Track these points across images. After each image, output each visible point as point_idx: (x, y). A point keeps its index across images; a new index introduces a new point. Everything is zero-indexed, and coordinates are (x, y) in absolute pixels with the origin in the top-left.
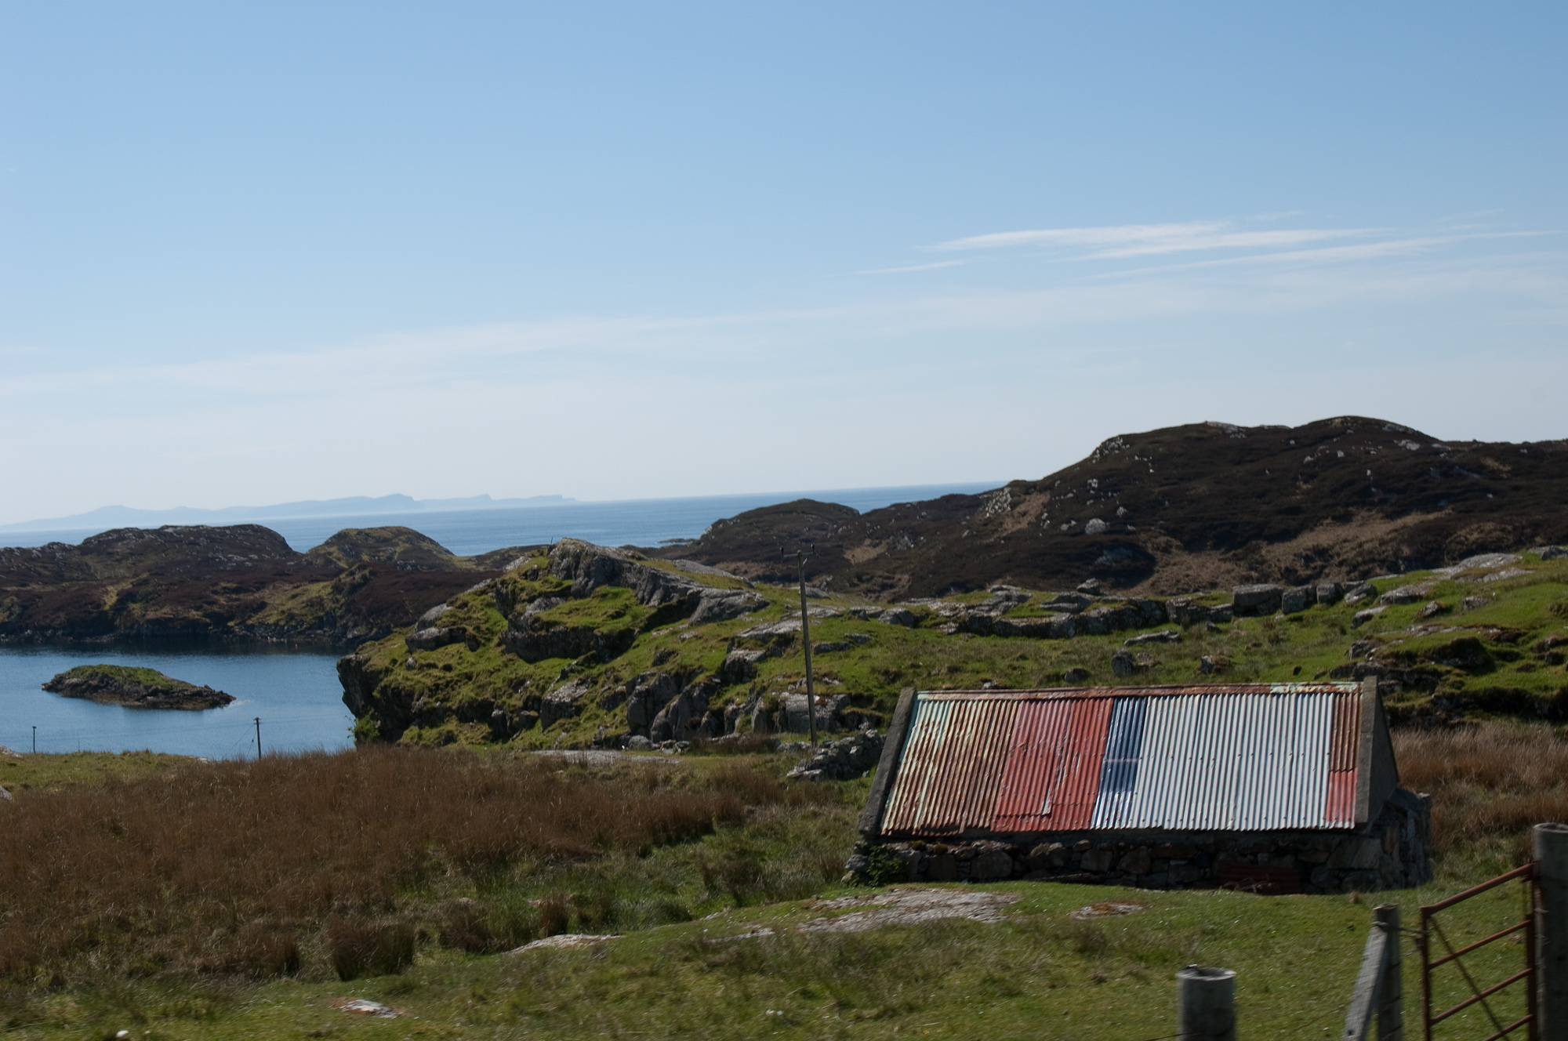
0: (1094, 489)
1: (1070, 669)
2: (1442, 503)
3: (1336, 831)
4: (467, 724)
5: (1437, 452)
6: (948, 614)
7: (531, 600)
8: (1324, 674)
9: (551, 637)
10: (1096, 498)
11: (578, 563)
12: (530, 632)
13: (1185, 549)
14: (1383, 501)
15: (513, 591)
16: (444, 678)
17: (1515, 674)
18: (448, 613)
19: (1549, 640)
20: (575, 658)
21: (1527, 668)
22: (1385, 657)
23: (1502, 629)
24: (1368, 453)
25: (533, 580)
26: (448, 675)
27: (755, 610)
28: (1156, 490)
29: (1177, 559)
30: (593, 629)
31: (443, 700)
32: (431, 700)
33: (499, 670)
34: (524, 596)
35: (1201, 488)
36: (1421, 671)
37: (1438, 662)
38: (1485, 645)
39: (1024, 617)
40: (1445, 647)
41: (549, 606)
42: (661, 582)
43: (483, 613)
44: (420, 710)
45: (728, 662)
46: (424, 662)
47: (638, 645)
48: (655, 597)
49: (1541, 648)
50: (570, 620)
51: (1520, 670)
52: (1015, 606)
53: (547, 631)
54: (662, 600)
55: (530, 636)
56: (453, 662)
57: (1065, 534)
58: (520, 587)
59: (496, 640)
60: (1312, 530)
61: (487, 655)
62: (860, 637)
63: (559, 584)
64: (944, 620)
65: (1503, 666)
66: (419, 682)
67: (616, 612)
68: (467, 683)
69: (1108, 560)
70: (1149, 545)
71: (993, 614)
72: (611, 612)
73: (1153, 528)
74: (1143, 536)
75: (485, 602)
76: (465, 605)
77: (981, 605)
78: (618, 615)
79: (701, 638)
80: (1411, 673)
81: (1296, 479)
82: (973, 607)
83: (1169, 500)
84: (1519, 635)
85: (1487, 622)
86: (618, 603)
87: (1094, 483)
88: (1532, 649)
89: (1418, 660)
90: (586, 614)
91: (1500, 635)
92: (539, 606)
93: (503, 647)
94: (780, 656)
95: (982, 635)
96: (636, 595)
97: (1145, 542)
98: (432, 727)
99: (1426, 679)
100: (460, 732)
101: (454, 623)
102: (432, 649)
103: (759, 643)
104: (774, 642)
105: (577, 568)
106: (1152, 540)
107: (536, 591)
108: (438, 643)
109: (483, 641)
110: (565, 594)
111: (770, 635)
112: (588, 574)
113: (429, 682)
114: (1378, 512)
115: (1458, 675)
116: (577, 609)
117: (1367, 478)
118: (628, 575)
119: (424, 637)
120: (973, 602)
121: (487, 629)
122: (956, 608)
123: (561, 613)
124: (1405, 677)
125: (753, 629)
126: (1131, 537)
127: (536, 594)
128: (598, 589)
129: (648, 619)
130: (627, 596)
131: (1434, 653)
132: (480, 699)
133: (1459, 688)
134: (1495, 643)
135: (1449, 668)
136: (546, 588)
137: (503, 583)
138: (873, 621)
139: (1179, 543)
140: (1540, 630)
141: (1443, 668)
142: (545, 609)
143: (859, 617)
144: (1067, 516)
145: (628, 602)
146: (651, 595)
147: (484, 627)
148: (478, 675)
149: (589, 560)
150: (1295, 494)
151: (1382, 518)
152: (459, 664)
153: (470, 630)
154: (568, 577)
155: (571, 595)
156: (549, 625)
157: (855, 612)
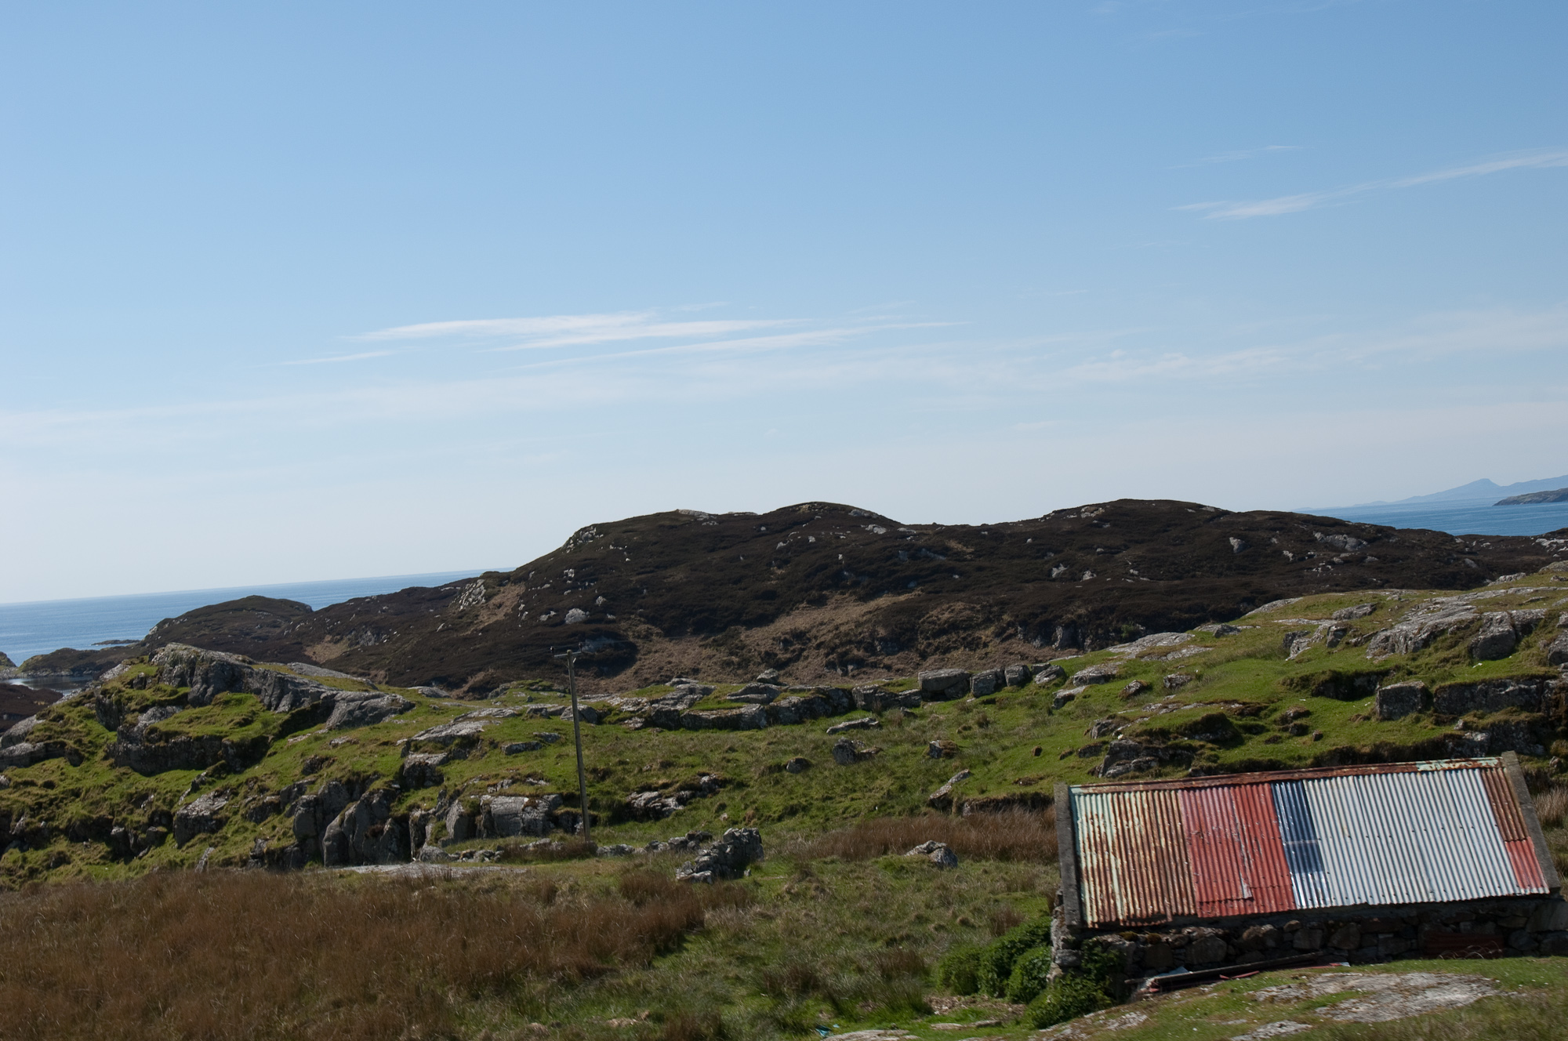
0: (570, 579)
1: (792, 759)
2: (912, 585)
3: (1533, 897)
4: (80, 844)
5: (904, 536)
6: (631, 709)
7: (143, 710)
8: (1071, 753)
9: (171, 748)
10: (574, 588)
11: (193, 670)
12: (146, 744)
13: (665, 636)
14: (856, 584)
15: (118, 702)
16: (46, 795)
17: (1264, 746)
18: (41, 727)
19: (1291, 712)
20: (203, 768)
21: (1275, 740)
22: (1138, 735)
23: (1244, 704)
24: (838, 537)
25: (140, 689)
26: (51, 792)
27: (401, 712)
28: (634, 579)
29: (658, 647)
30: (221, 738)
31: (47, 820)
32: (33, 820)
33: (113, 785)
34: (133, 705)
35: (678, 575)
36: (1176, 747)
37: (1191, 737)
38: (1231, 720)
39: (712, 710)
40: (1196, 723)
41: (164, 716)
42: (290, 686)
43: (82, 725)
44: (22, 831)
45: (407, 766)
46: (20, 780)
47: (275, 753)
48: (284, 702)
49: (1284, 720)
50: (191, 729)
51: (1268, 742)
52: (701, 699)
53: (167, 741)
54: (293, 705)
55: (147, 748)
56: (54, 778)
57: (544, 624)
58: (127, 696)
59: (101, 754)
60: (788, 614)
61: (93, 770)
62: (551, 736)
63: (174, 692)
64: (628, 715)
65: (1250, 738)
66: (16, 801)
67: (244, 719)
68: (73, 800)
69: (590, 650)
70: (630, 634)
71: (679, 707)
72: (238, 719)
73: (633, 616)
74: (624, 625)
75: (83, 714)
76: (60, 717)
77: (664, 699)
78: (246, 722)
79: (355, 743)
80: (1166, 749)
81: (770, 565)
82: (657, 701)
83: (647, 589)
84: (1260, 709)
85: (1231, 697)
86: (244, 710)
87: (571, 573)
88: (1275, 722)
89: (1171, 736)
90: (209, 722)
91: (1243, 710)
92: (154, 716)
93: (112, 760)
94: (465, 758)
95: (670, 729)
96: (262, 701)
97: (626, 630)
98: (37, 849)
99: (1181, 755)
100: (73, 852)
101: (50, 738)
102: (26, 766)
103: (439, 745)
104: (457, 745)
105: (192, 675)
106: (633, 628)
107: (148, 700)
108: (32, 759)
109: (87, 755)
110: (182, 702)
111: (452, 737)
112: (206, 681)
113: (29, 800)
114: (851, 595)
115: (1212, 749)
116: (198, 718)
117: (839, 562)
118: (250, 680)
119: (17, 753)
120: (655, 697)
121: (90, 742)
122: (639, 703)
123: (180, 723)
124: (1160, 753)
125: (427, 732)
126: (612, 626)
127: (148, 703)
128: (219, 696)
129: (281, 725)
130: (252, 702)
131: (1185, 729)
132: (94, 816)
133: (1215, 762)
134: (1239, 717)
135: (1202, 743)
136: (158, 697)
137: (105, 692)
138: (555, 719)
139: (659, 631)
140: (1279, 704)
141: (1196, 743)
142: (160, 718)
143: (542, 715)
144: (545, 606)
145: (254, 709)
146: (279, 699)
147: (86, 740)
148: (87, 791)
149: (205, 666)
150: (770, 579)
151: (855, 601)
152: (61, 780)
153: (71, 743)
154: (183, 684)
155: (188, 703)
156: (168, 735)
157: (536, 711)
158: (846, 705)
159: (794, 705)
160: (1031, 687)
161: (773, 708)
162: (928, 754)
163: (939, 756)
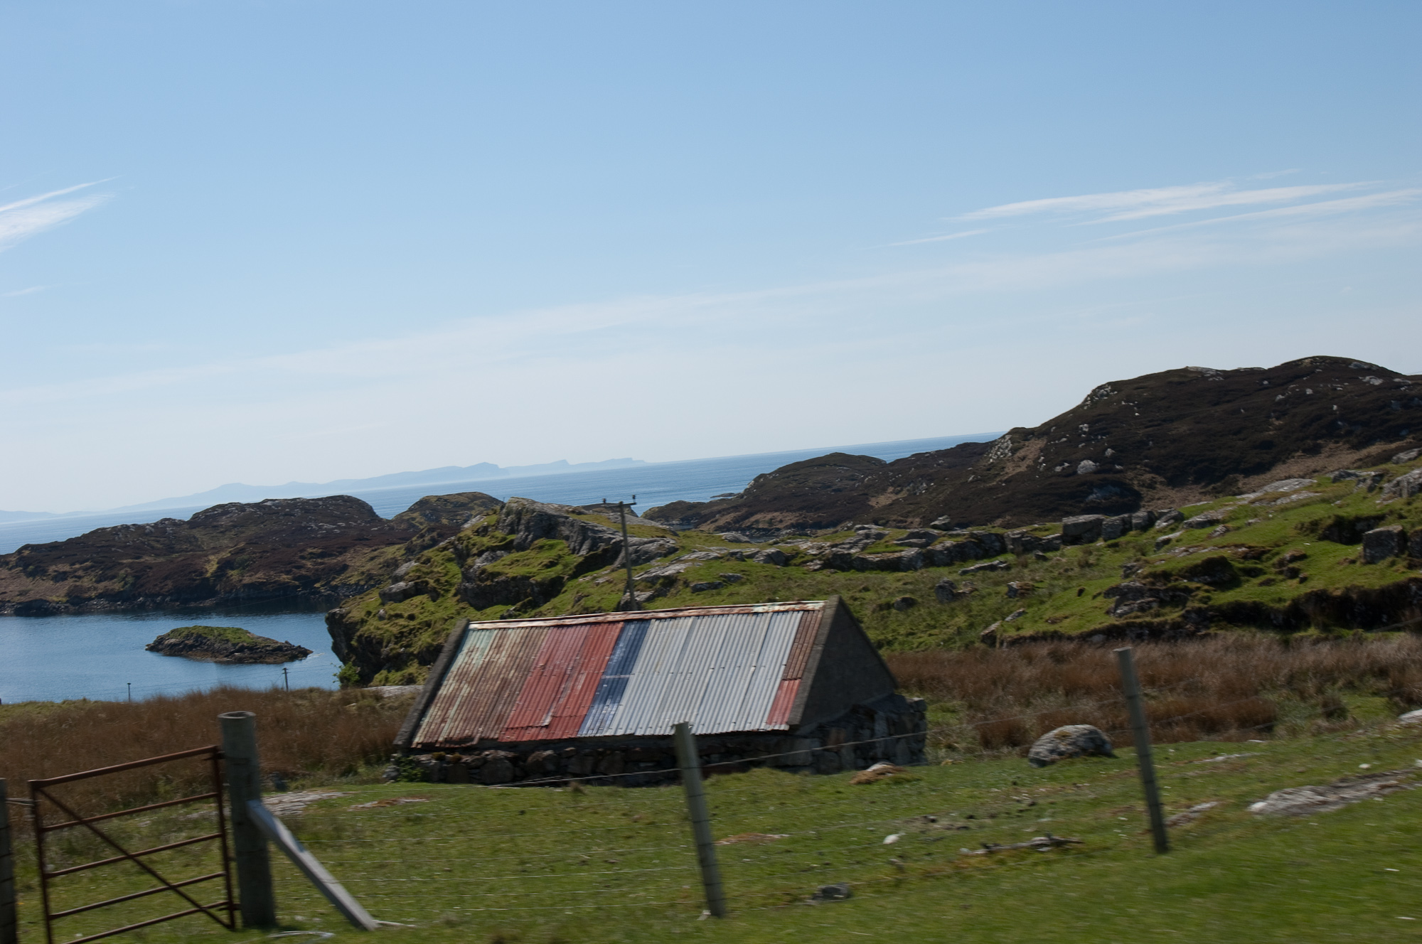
0: (1085, 433)
1: (898, 599)
2: (1403, 433)
3: (774, 732)
4: (425, 667)
5: (1398, 386)
6: (814, 553)
7: (480, 554)
9: (495, 586)
10: (1087, 440)
11: (519, 519)
12: (478, 583)
13: (1168, 485)
14: (1349, 433)
15: (467, 546)
16: (408, 626)
17: (1257, 588)
18: (414, 569)
19: (1287, 555)
20: (513, 605)
21: (1268, 583)
22: (1145, 577)
23: (1249, 547)
24: (1335, 389)
25: (483, 536)
26: (412, 623)
28: (1141, 432)
29: (1161, 494)
30: (530, 577)
31: (406, 647)
32: (396, 646)
33: (452, 618)
34: (475, 551)
35: (1182, 428)
36: (1175, 589)
37: (1190, 580)
38: (1233, 563)
39: (878, 553)
40: (1196, 566)
41: (494, 559)
42: (590, 534)
43: (443, 567)
44: (387, 655)
45: (622, 603)
46: (392, 613)
47: (566, 591)
48: (584, 547)
49: (1281, 563)
50: (510, 571)
51: (1261, 584)
52: (873, 543)
53: (492, 581)
54: (590, 549)
55: (479, 586)
56: (416, 612)
57: (1059, 475)
58: (472, 542)
59: (453, 591)
61: (445, 605)
62: (733, 576)
63: (504, 539)
64: (811, 558)
65: (1248, 581)
66: (387, 631)
67: (550, 562)
68: (426, 630)
69: (1097, 498)
70: (1136, 482)
71: (853, 551)
72: (546, 562)
73: (1138, 466)
74: (1130, 474)
75: (446, 557)
76: (428, 560)
77: (843, 544)
78: (552, 564)
79: (611, 582)
80: (1166, 591)
81: (1269, 417)
82: (835, 546)
83: (1152, 440)
84: (1264, 552)
85: (1238, 542)
86: (553, 554)
87: (1085, 427)
88: (1274, 565)
89: (1172, 578)
90: (525, 565)
91: (1247, 553)
92: (486, 559)
93: (459, 597)
94: (665, 595)
95: (843, 570)
96: (568, 547)
97: (1131, 480)
98: (397, 671)
99: (1179, 596)
100: (420, 674)
101: (419, 577)
102: (400, 601)
103: (649, 584)
104: (661, 584)
105: (519, 523)
106: (1137, 477)
107: (484, 545)
108: (405, 595)
109: (442, 592)
110: (508, 547)
111: (658, 577)
112: (528, 529)
113: (395, 630)
114: (1344, 444)
115: (1207, 591)
116: (518, 561)
117: (1333, 413)
118: (563, 528)
119: (394, 590)
120: (838, 541)
121: (446, 581)
122: (822, 547)
123: (504, 565)
124: (1161, 595)
125: (646, 573)
126: (1118, 476)
127: (484, 548)
128: (536, 542)
129: (576, 567)
130: (561, 546)
131: (1186, 572)
132: (435, 643)
133: (1205, 603)
134: (1242, 560)
135: (1199, 585)
136: (493, 543)
137: (459, 539)
138: (749, 561)
139: (1163, 480)
140: (1282, 548)
141: (1193, 585)
142: (491, 561)
143: (737, 558)
144: (1061, 459)
145: (561, 553)
146: (581, 544)
147: (443, 580)
148: (435, 623)
149: (528, 516)
150: (1268, 430)
151: (1349, 449)
152: (421, 613)
153: (431, 582)
154: (512, 532)
155: (513, 548)
156: (494, 575)
157: (733, 554)
158: (997, 548)
159: (947, 549)
160: (1151, 532)
161: (929, 551)
162: (1006, 594)
163: (1015, 596)
